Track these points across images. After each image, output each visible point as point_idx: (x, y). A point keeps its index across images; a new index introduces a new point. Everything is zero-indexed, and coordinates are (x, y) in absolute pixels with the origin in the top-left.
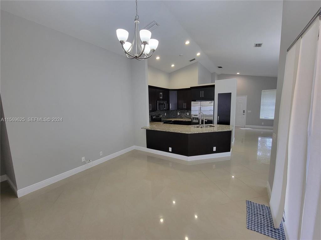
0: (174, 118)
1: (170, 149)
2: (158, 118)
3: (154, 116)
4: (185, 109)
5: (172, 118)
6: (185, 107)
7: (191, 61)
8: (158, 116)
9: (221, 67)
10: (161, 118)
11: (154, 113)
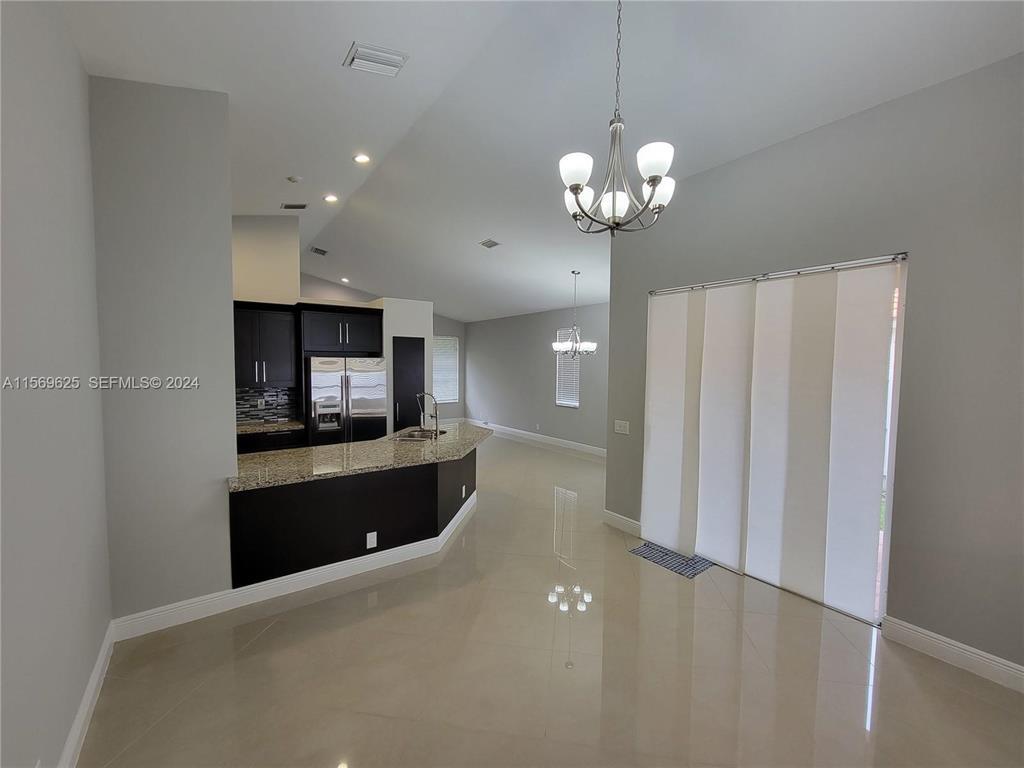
6: (260, 378)
9: (323, 253)
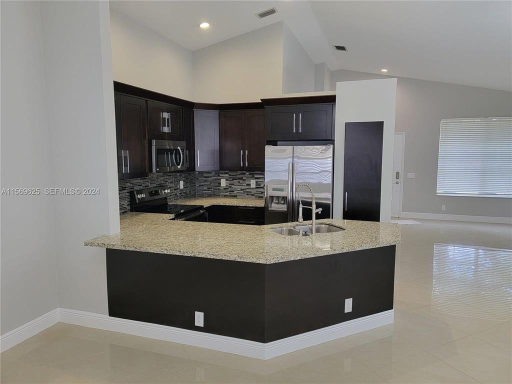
0: (210, 196)
1: (199, 318)
2: (156, 197)
3: (140, 192)
4: (243, 169)
5: (202, 196)
6: (244, 164)
7: (263, 15)
8: (157, 193)
10: (166, 198)
11: (139, 181)
